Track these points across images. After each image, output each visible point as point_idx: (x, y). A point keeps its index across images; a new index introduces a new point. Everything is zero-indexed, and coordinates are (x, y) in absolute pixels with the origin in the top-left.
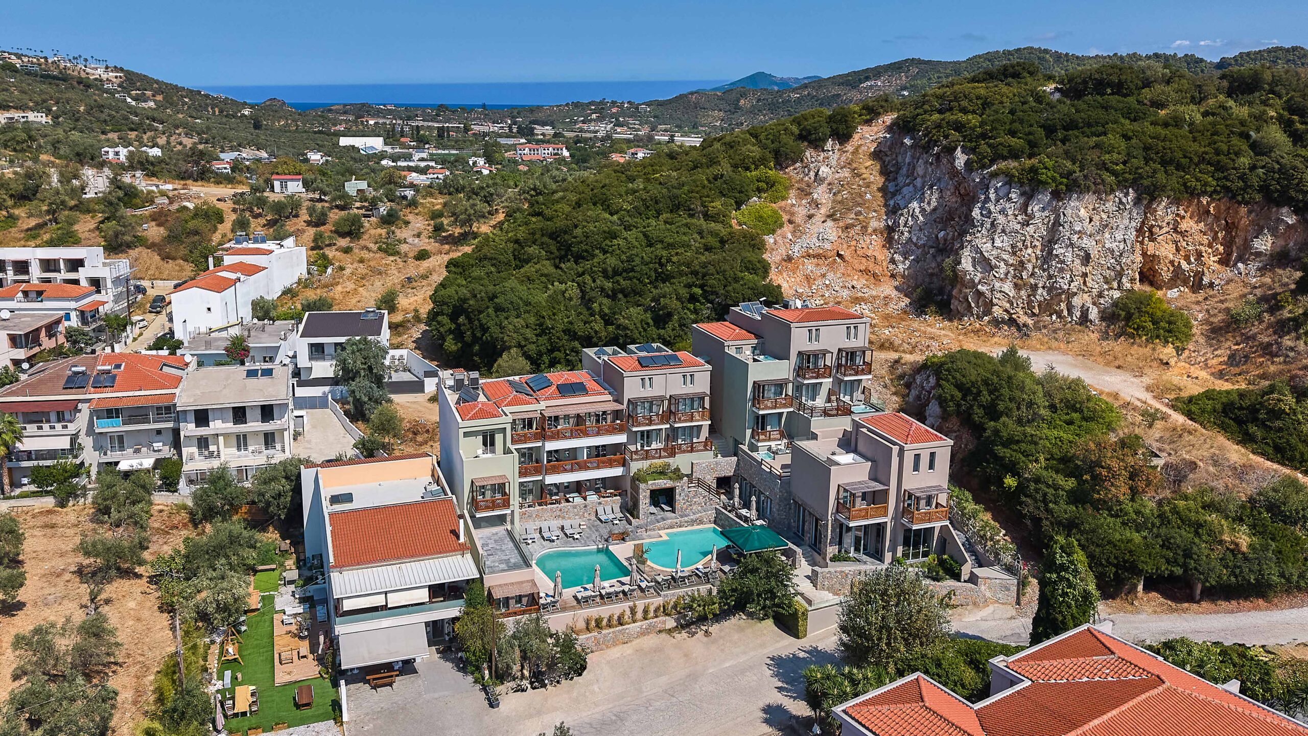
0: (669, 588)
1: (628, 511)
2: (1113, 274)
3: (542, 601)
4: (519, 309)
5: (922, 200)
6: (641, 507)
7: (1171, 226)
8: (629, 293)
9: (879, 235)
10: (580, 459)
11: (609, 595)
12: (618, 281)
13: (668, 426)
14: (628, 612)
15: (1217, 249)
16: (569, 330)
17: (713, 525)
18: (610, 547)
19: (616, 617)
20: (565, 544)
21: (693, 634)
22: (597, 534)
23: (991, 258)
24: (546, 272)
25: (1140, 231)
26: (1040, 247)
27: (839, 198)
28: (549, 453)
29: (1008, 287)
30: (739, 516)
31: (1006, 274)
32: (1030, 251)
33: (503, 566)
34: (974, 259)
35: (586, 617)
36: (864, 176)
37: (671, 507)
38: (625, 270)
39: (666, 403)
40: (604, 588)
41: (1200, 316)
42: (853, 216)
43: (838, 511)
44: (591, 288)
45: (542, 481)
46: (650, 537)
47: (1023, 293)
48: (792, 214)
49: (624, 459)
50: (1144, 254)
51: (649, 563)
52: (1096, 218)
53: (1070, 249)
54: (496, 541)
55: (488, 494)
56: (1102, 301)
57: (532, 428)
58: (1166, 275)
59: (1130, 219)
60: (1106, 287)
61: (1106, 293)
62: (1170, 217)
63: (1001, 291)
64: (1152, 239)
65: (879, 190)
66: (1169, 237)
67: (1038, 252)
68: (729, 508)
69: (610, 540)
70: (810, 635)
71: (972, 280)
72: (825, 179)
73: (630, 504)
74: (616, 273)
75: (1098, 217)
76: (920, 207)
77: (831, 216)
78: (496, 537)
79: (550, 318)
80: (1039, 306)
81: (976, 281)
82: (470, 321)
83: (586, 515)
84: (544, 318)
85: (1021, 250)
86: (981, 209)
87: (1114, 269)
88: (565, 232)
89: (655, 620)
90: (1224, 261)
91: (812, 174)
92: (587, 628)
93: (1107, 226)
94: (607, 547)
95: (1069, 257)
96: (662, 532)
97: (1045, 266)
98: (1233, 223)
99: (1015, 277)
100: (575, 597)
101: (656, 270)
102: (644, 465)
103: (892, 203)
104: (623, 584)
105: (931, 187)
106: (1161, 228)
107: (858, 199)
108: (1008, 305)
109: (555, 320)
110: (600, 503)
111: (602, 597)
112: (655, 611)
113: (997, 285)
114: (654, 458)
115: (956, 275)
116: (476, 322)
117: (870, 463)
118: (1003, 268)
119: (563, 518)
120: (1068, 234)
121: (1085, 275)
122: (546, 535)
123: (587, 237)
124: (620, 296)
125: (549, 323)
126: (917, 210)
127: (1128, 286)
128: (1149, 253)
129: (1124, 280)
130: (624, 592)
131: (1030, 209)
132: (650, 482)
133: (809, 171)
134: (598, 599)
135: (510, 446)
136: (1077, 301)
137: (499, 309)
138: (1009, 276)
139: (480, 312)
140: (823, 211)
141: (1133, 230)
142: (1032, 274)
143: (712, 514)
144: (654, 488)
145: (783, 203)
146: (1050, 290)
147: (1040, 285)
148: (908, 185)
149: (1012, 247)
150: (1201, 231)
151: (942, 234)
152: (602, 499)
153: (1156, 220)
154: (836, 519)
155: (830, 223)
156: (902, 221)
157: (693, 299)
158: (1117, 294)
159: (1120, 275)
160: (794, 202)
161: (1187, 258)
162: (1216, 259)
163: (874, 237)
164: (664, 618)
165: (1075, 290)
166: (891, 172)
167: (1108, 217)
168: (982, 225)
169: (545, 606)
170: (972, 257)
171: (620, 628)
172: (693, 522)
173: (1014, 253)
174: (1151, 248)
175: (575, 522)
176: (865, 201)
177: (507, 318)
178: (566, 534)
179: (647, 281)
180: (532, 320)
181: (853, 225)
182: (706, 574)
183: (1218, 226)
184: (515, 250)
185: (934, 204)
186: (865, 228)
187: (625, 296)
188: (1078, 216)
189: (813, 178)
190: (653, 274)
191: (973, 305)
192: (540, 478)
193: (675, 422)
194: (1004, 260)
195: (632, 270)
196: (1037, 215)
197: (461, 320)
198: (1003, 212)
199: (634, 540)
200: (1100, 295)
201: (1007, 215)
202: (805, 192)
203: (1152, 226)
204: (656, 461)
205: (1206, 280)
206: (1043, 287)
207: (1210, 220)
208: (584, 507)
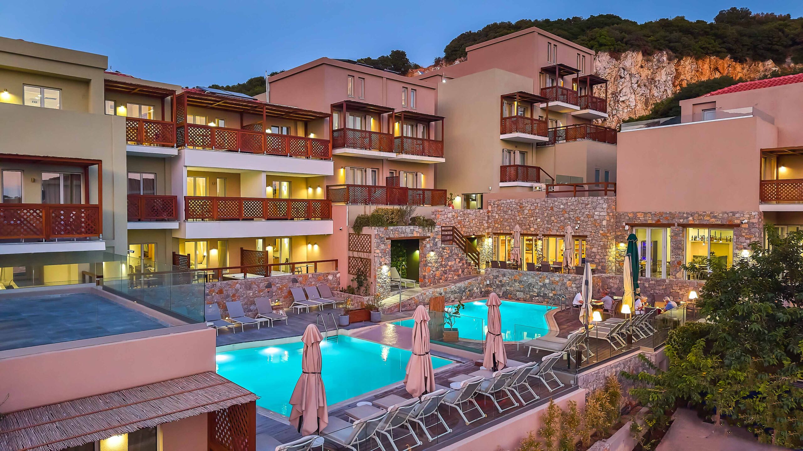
1: (345, 292)
25: (674, 84)
53: (633, 95)
59: (667, 75)
93: (652, 79)
95: (633, 102)
102: (368, 210)
106: (688, 81)
110: (295, 281)
120: (629, 83)
132: (390, 227)
141: (670, 83)
144: (397, 237)
153: (684, 75)
203: (682, 80)
204: (384, 207)
208: (267, 287)
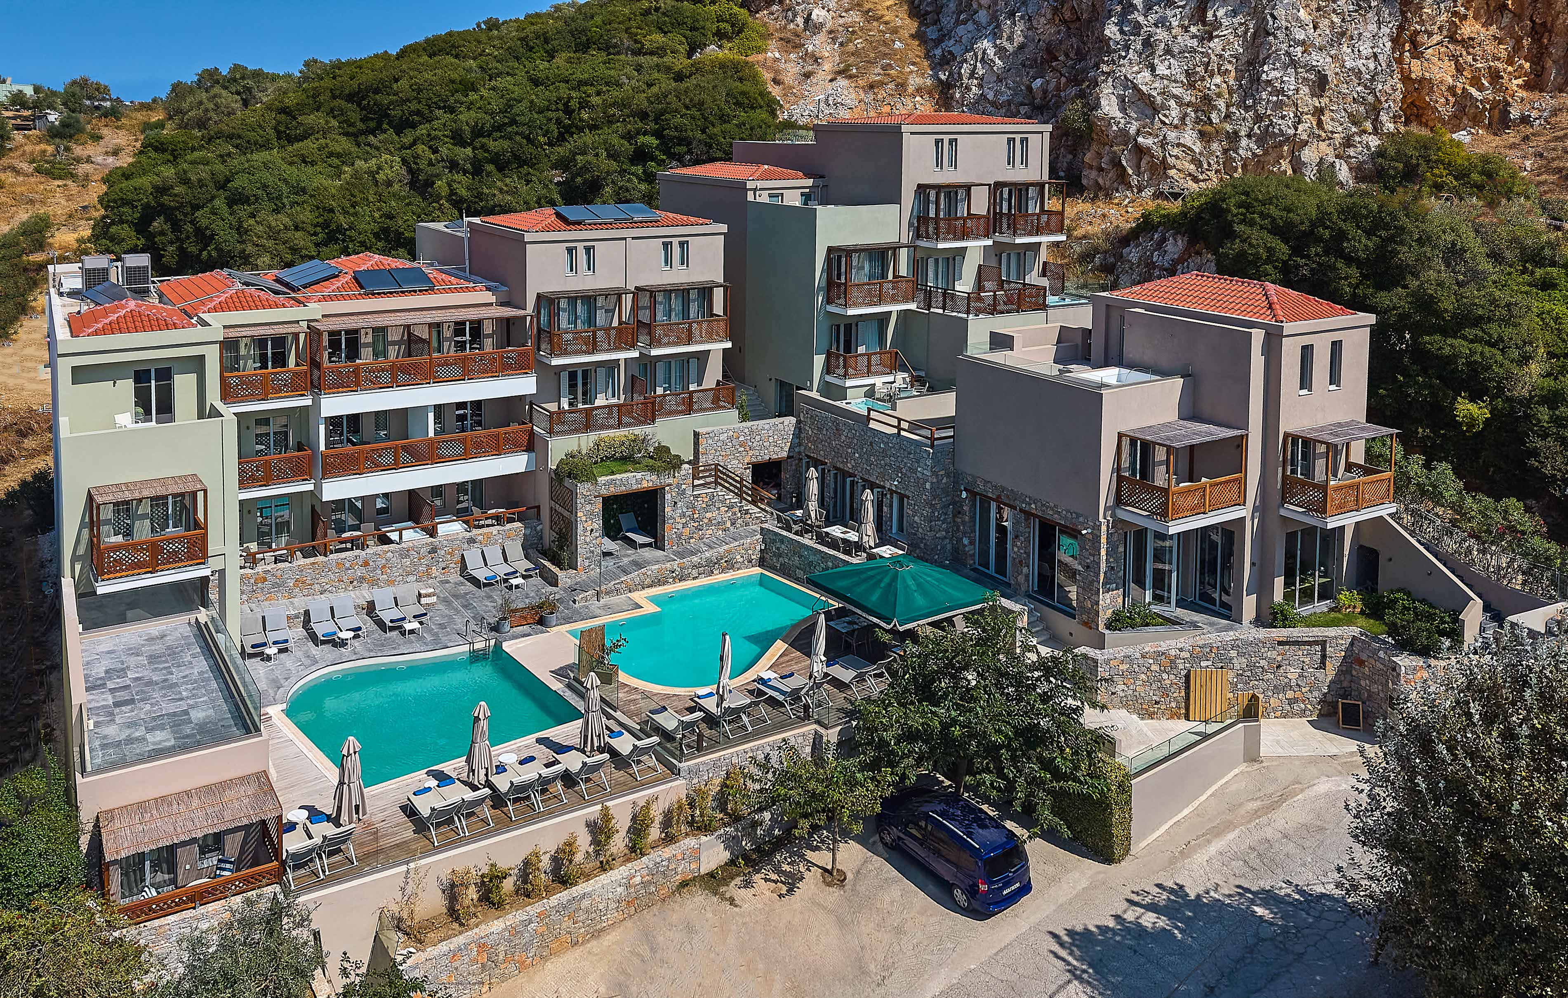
0: (699, 748)
1: (545, 554)
2: (1362, 109)
3: (293, 843)
4: (279, 198)
5: (996, 35)
6: (580, 540)
7: (1445, 33)
8: (509, 162)
9: (926, 97)
10: (415, 438)
11: (521, 792)
12: (483, 146)
13: (636, 354)
14: (584, 841)
15: (1521, 67)
16: (386, 230)
17: (758, 570)
18: (507, 646)
19: (545, 862)
20: (379, 648)
21: (792, 882)
22: (468, 614)
23: (1155, 94)
24: (339, 149)
25: (1396, 41)
26: (1233, 74)
27: (851, 47)
28: (334, 422)
29: (1189, 138)
30: (833, 543)
31: (1183, 119)
32: (1218, 79)
33: (162, 738)
34: (1122, 100)
35: (445, 874)
36: (886, 18)
37: (654, 536)
38: (499, 128)
39: (628, 301)
40: (501, 769)
41: (1528, 164)
42: (878, 70)
43: (1119, 501)
44: (431, 164)
45: (315, 495)
46: (610, 609)
47: (1215, 146)
48: (777, 72)
49: (532, 434)
50: (1406, 79)
51: (623, 677)
52: (1324, 23)
53: (1290, 70)
54: (153, 659)
55: (143, 531)
56: (1351, 152)
57: (284, 364)
58: (1445, 110)
59: (1379, 23)
60: (1354, 129)
61: (1357, 139)
62: (1444, 17)
63: (1179, 145)
64: (1417, 54)
65: (913, 36)
66: (1443, 50)
67: (1231, 82)
68: (796, 528)
69: (507, 627)
70: (1138, 847)
71: (1124, 133)
72: (822, 25)
73: (549, 537)
74: (478, 132)
75: (1327, 22)
76: (995, 46)
77: (843, 72)
78: (158, 648)
79: (346, 213)
80: (1244, 166)
81: (1132, 131)
82: (176, 226)
83: (434, 571)
84: (332, 211)
85: (1203, 79)
86: (1120, 24)
87: (1363, 101)
88: (377, 91)
89: (667, 852)
90: (1535, 84)
91: (800, 20)
92: (453, 913)
93: (1343, 34)
94: (498, 646)
95: (1291, 82)
96: (638, 596)
97: (1249, 102)
98: (1544, 24)
99: (1198, 121)
100: (409, 811)
101: (558, 122)
102: (584, 442)
103: (938, 52)
104: (561, 749)
105: (1011, 15)
106: (1430, 34)
107: (882, 49)
108: (1192, 167)
109: (356, 214)
110: (472, 541)
111: (497, 800)
112: (667, 823)
113: (1172, 135)
114: (603, 427)
115: (1091, 126)
116: (189, 228)
117: (1179, 381)
118: (1175, 112)
119: (374, 583)
120: (1284, 47)
121: (1319, 112)
122: (320, 630)
123: (419, 91)
124: (490, 167)
125: (343, 221)
126: (991, 52)
127: (1391, 126)
128: (1413, 76)
129: (1384, 117)
130: (568, 779)
131: (1210, 15)
132: (602, 480)
133: (795, 16)
134: (486, 811)
135: (220, 406)
136: (1309, 155)
137: (236, 199)
138: (1188, 121)
139: (196, 207)
140: (827, 66)
141: (1386, 39)
142: (1228, 116)
143: (754, 544)
144: (613, 491)
145: (760, 57)
146: (1261, 140)
147: (1243, 133)
148: (965, 22)
149: (1188, 74)
150: (1495, 38)
151: (1039, 82)
152: (475, 532)
153: (1422, 22)
154: (1118, 523)
155: (842, 82)
156: (965, 70)
157: (641, 156)
158: (1374, 142)
159: (1375, 110)
160: (777, 55)
161: (1475, 81)
162: (1520, 81)
163: (918, 98)
164: (690, 842)
165: (1304, 137)
166: (927, 13)
167: (1343, 20)
168: (1127, 48)
169: (301, 860)
170: (1118, 96)
171: (563, 896)
172: (710, 567)
173: (1191, 85)
174: (1416, 68)
175: (407, 590)
176: (895, 52)
177: (252, 216)
178: (381, 624)
179: (542, 139)
180: (307, 216)
181: (882, 84)
182: (795, 696)
183: (1521, 28)
184: (279, 123)
185: (1019, 39)
186: (901, 87)
187: (500, 169)
188: (1298, 19)
189: (802, 25)
190: (553, 127)
191: (1130, 172)
192: (309, 487)
193: (652, 344)
194: (1175, 97)
195: (513, 122)
196: (1225, 22)
197: (157, 224)
198: (1162, 23)
199: (568, 620)
200: (1348, 142)
201: (1169, 28)
202: (792, 43)
203: (1417, 33)
204: (611, 433)
205: (1514, 113)
206: (1249, 136)
207: (1506, 20)
208: (429, 553)
